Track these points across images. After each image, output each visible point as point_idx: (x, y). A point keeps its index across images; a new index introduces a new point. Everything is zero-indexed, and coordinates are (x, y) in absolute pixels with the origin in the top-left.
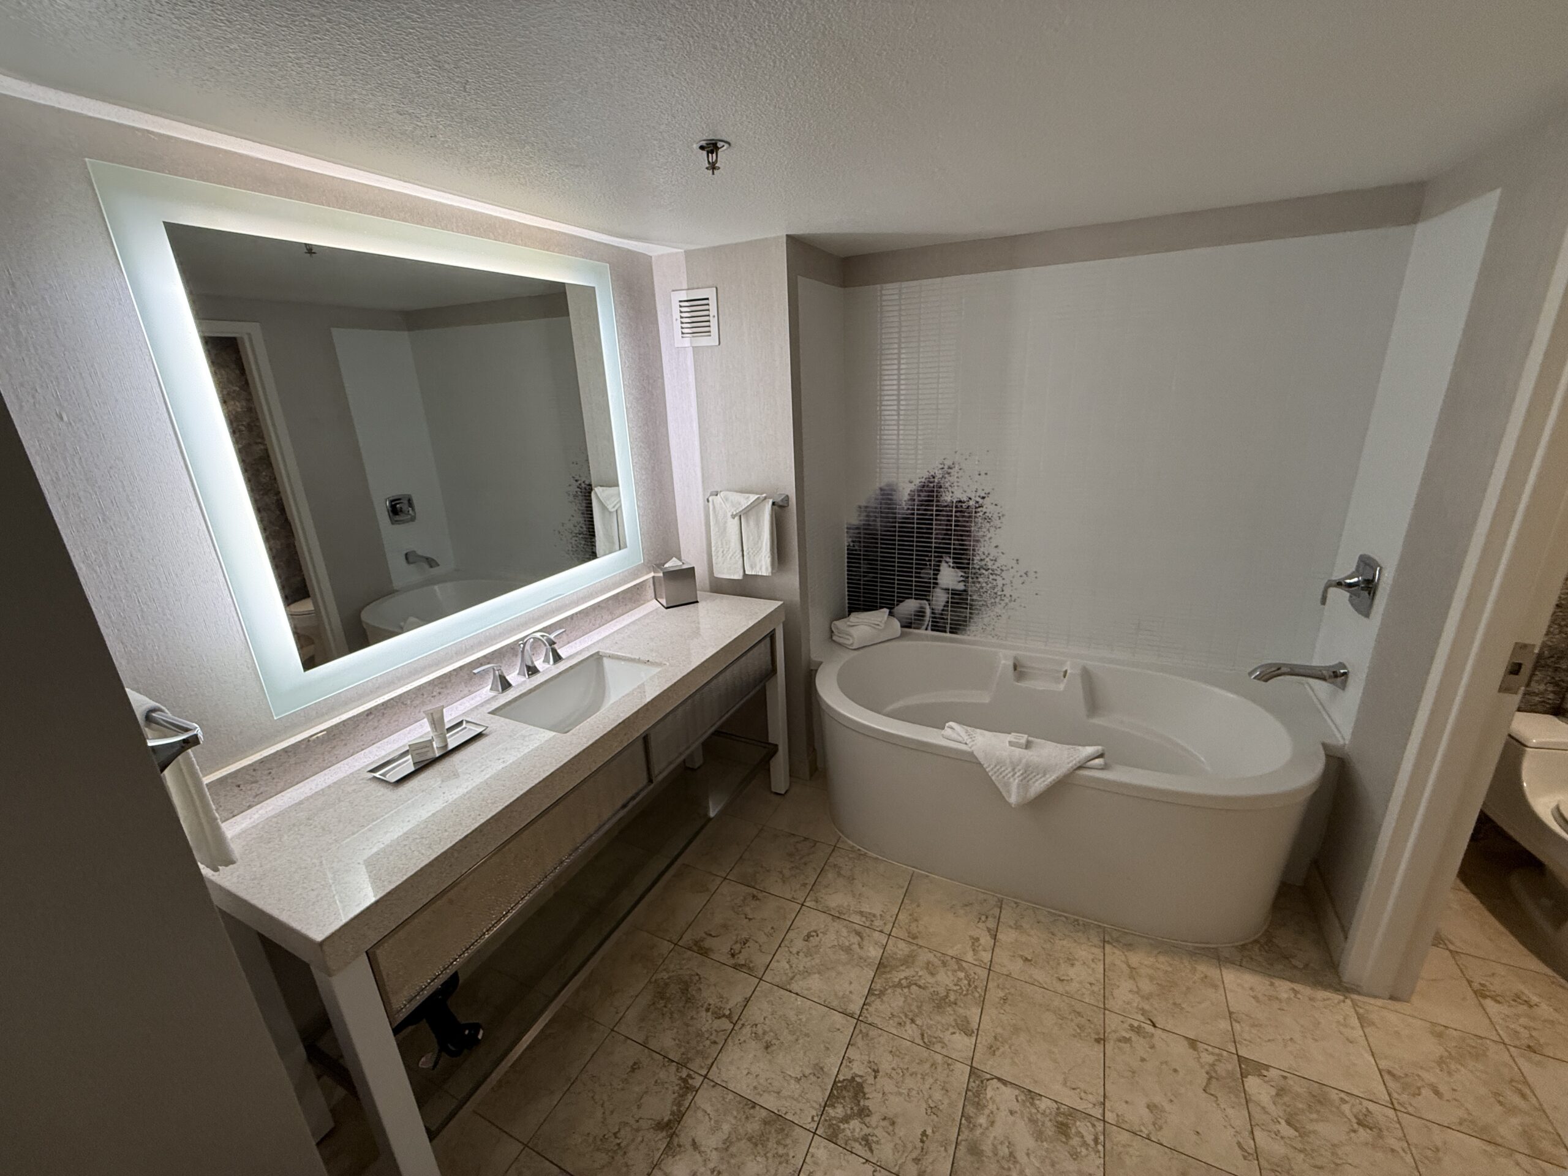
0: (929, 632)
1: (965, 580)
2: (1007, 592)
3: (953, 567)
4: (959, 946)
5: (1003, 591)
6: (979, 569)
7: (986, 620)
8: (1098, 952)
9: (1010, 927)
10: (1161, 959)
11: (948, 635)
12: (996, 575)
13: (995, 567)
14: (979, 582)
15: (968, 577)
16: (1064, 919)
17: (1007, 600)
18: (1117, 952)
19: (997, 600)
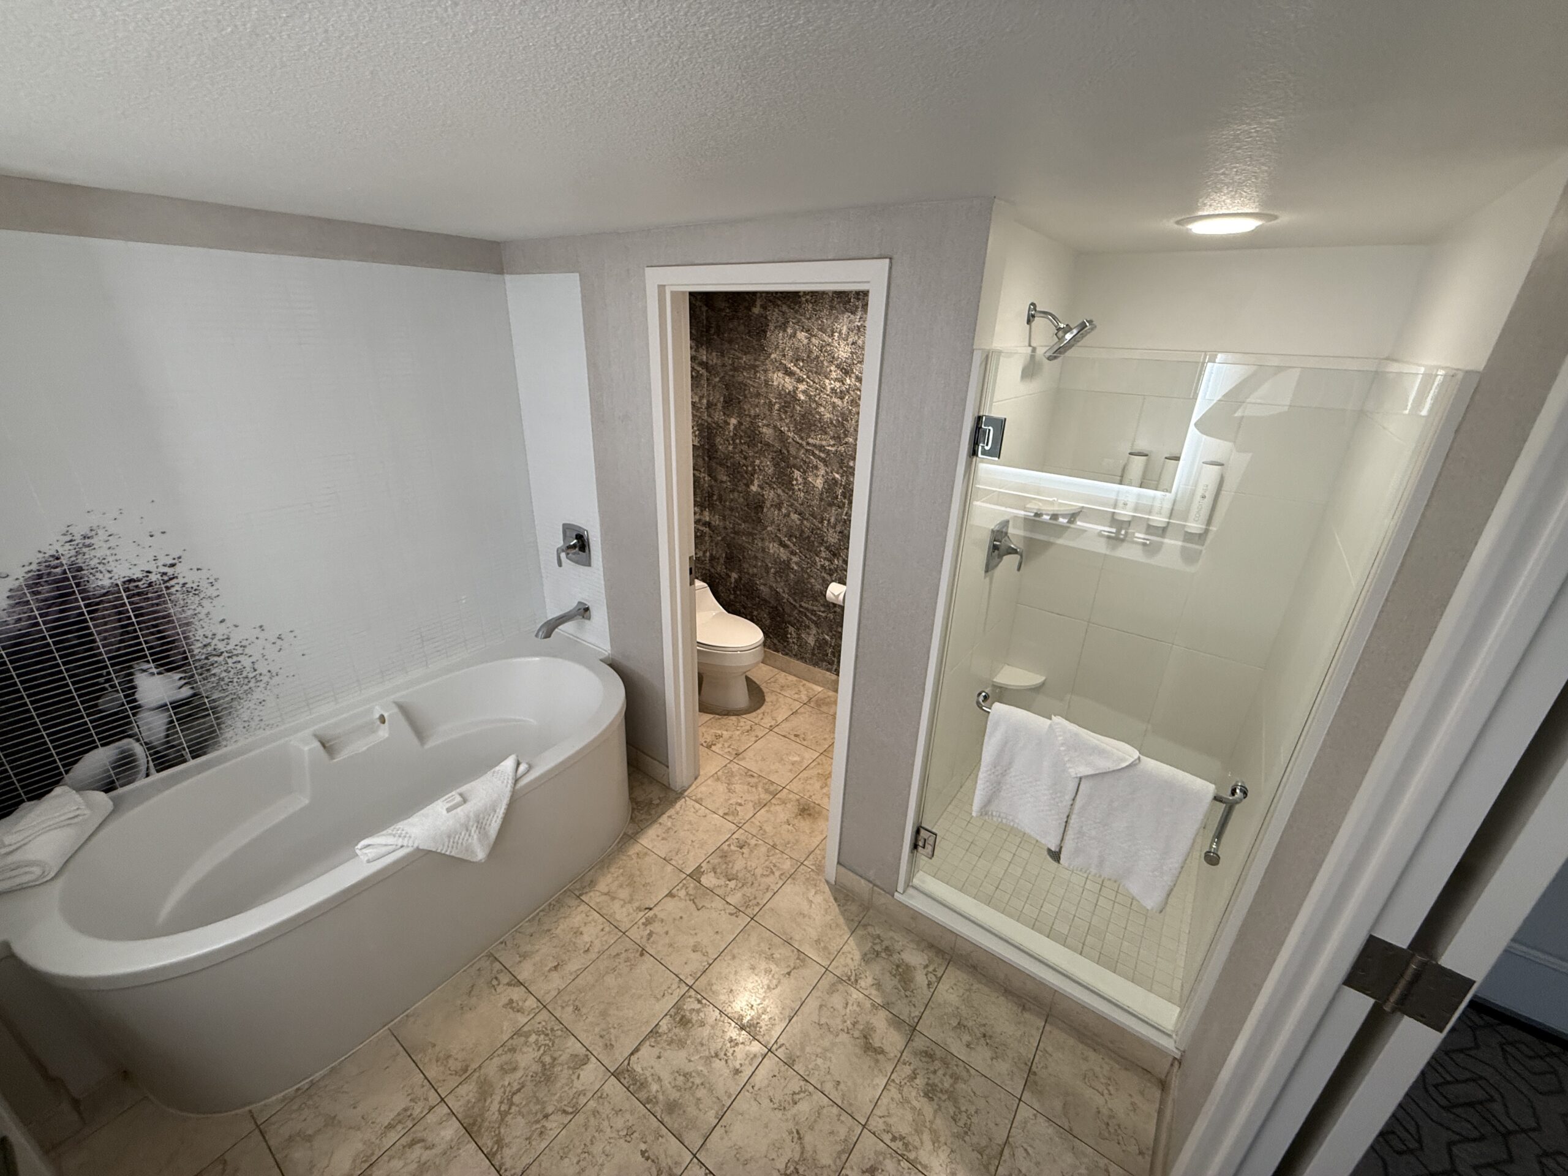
0: (156, 777)
1: (190, 681)
2: (262, 668)
3: (159, 673)
4: (506, 1024)
5: (255, 670)
6: (207, 658)
7: (245, 717)
8: (583, 907)
9: (520, 962)
11: (192, 763)
12: (237, 655)
13: (229, 648)
14: (214, 675)
15: (193, 676)
16: (542, 914)
17: (265, 679)
19: (252, 684)
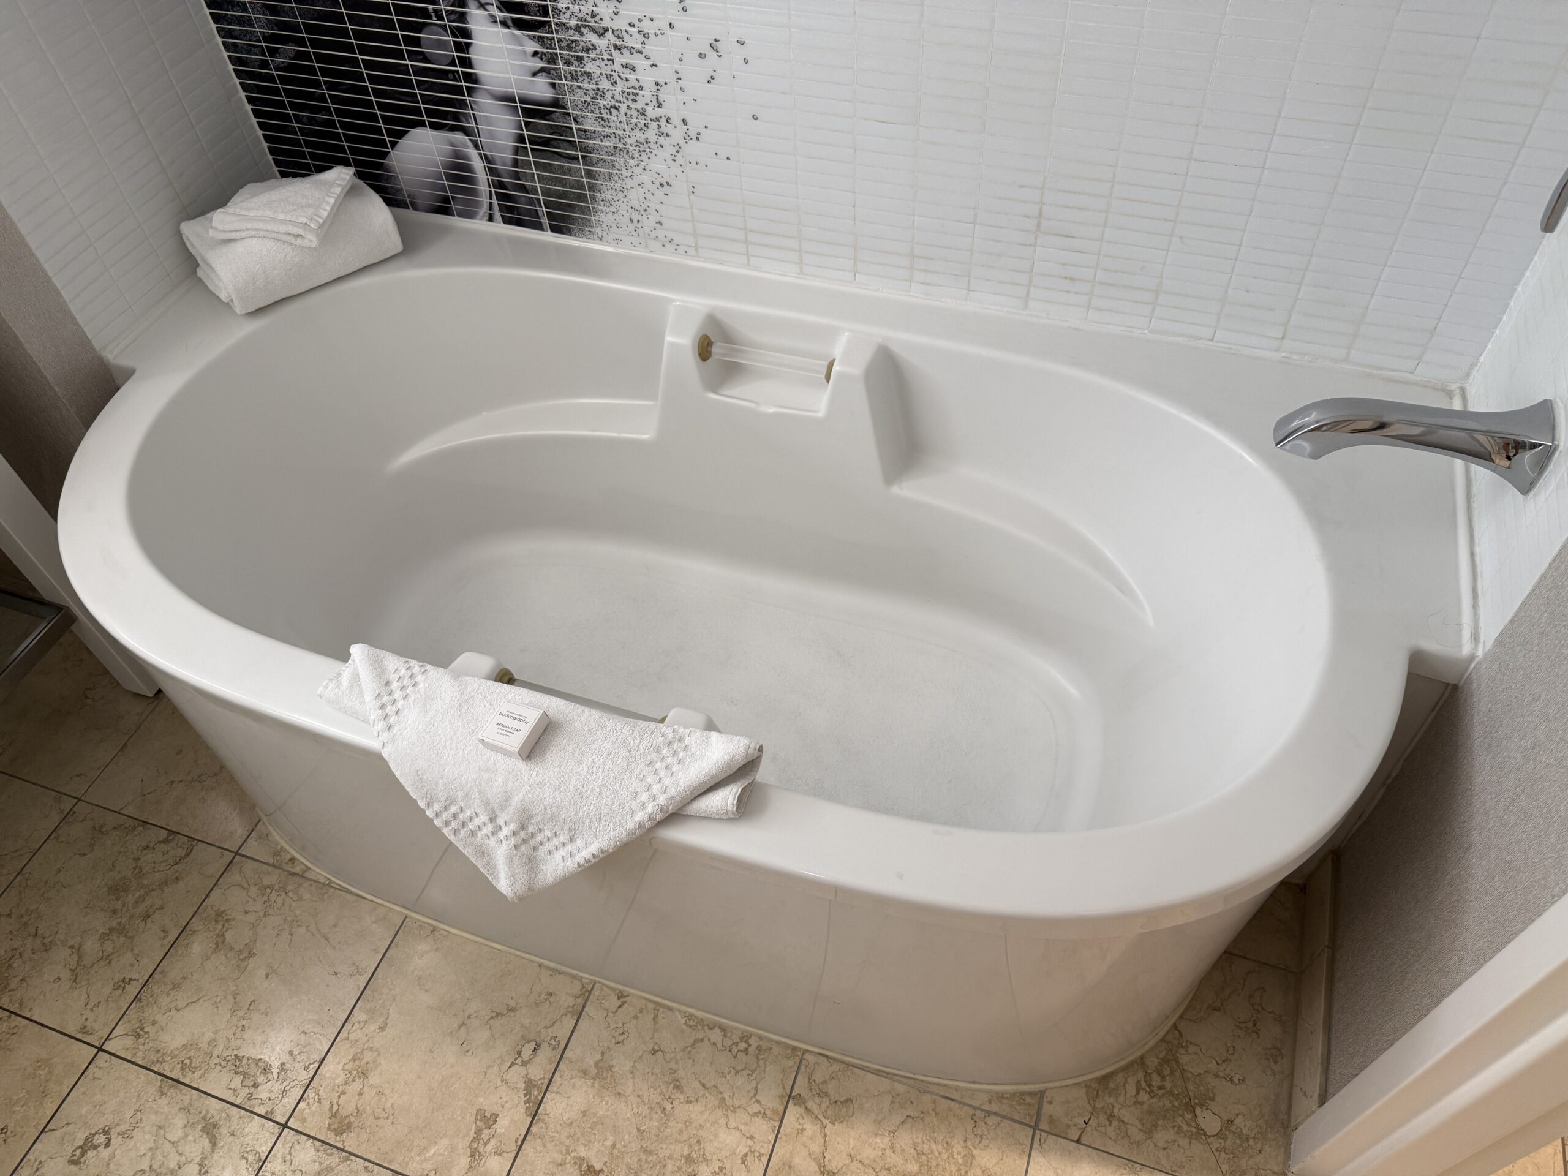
0: (500, 228)
1: (548, 67)
2: (672, 107)
3: (504, 24)
4: (444, 1142)
5: (660, 105)
6: (578, 29)
7: (635, 196)
8: (763, 1129)
9: (585, 1073)
10: (905, 1139)
11: (547, 237)
12: (631, 50)
13: (620, 24)
14: (589, 75)
15: (553, 59)
16: (716, 1035)
17: (677, 134)
18: (810, 1128)
19: (651, 134)
